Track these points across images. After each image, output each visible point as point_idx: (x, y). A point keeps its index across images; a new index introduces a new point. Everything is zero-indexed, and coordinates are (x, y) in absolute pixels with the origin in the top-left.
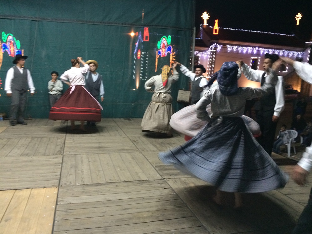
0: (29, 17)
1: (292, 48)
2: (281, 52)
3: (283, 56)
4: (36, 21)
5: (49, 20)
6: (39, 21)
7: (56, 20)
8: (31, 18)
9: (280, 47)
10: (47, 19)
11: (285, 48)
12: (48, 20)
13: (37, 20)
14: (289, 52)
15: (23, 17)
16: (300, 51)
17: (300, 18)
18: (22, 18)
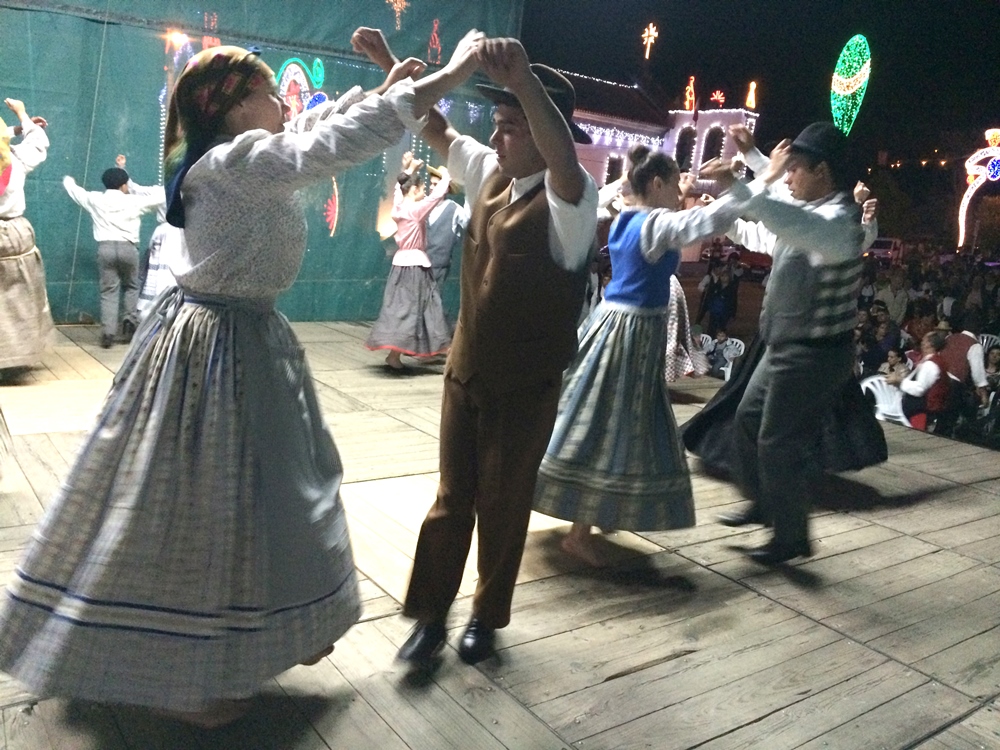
0: (78, 9)
1: (634, 125)
2: (609, 133)
3: (613, 147)
4: (103, 23)
5: (139, 21)
6: (109, 23)
8: (88, 11)
9: (606, 119)
10: (132, 19)
11: (618, 124)
12: (137, 24)
13: (106, 19)
14: (627, 134)
16: (654, 135)
17: (652, 40)
18: (59, 11)
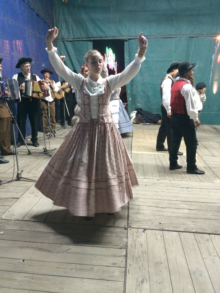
0: (187, 35)
5: (204, 35)
7: (211, 34)
8: (190, 35)
13: (195, 36)
15: (183, 35)
